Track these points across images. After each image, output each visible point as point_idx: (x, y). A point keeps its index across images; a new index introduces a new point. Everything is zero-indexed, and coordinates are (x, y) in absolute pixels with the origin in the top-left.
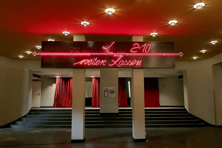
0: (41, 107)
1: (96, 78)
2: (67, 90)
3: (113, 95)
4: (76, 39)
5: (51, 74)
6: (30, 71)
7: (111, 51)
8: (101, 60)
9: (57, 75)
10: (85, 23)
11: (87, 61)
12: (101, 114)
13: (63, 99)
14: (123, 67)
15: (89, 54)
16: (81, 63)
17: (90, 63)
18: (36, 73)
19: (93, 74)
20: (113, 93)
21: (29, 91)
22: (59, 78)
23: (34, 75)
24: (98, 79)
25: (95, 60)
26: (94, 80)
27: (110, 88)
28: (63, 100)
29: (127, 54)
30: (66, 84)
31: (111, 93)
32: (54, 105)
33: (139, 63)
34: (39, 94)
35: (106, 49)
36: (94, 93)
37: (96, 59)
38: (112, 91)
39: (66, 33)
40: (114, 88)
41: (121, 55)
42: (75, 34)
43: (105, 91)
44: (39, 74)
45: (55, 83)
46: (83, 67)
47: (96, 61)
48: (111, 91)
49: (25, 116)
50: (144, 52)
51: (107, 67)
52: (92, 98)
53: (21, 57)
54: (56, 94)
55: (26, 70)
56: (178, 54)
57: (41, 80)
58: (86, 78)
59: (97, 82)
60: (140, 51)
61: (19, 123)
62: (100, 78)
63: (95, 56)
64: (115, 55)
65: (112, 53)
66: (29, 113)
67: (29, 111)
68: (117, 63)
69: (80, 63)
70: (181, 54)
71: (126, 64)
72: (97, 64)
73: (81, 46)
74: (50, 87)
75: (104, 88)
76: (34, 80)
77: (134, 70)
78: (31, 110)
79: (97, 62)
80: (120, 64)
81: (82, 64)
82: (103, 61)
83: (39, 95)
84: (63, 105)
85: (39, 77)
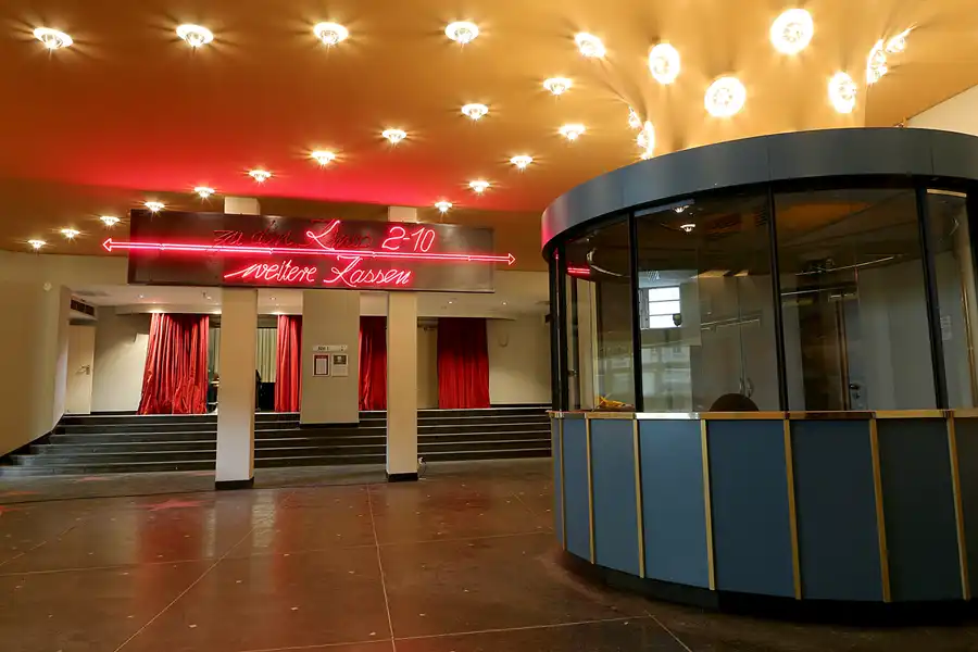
0: (92, 413)
1: (290, 318)
2: (188, 353)
3: (343, 370)
4: (231, 207)
5: (134, 302)
6: (65, 290)
7: (329, 244)
8: (302, 268)
9: (157, 306)
10: (260, 175)
11: (262, 269)
12: (303, 426)
13: (173, 385)
14: (363, 287)
15: (269, 250)
16: (247, 272)
17: (271, 274)
18: (79, 298)
19: (282, 305)
20: (344, 362)
21: (58, 357)
22: (161, 315)
23: (76, 305)
24: (295, 320)
25: (285, 268)
26: (282, 323)
27: (333, 348)
28: (176, 388)
29: (374, 254)
30: (187, 336)
31: (336, 362)
32: (142, 404)
33: (403, 278)
34: (88, 369)
35: (315, 238)
36: (282, 364)
37: (288, 266)
38: (339, 358)
39: (204, 191)
40: (345, 347)
41: (356, 256)
42: (229, 195)
43: (316, 357)
44: (89, 300)
45: (147, 331)
46: (253, 284)
47: (289, 269)
48: (335, 357)
49: (45, 440)
50: (418, 250)
51: (318, 285)
52: (273, 384)
53: (37, 243)
54: (151, 369)
55: (48, 287)
56: (502, 258)
57: (92, 321)
58: (259, 317)
59: (294, 331)
60: (406, 246)
61: (27, 459)
62: (301, 316)
63: (287, 258)
64: (341, 254)
65: (333, 250)
66: (58, 430)
67: (59, 423)
68: (347, 276)
69: (245, 275)
70: (509, 259)
71: (368, 279)
72: (292, 276)
73: (245, 229)
74: (127, 345)
75: (316, 348)
76: (74, 322)
77: (393, 297)
78: (63, 421)
79: (290, 273)
80: (354, 279)
81: (247, 277)
82: (307, 271)
83: (88, 373)
84: (173, 403)
85: (89, 310)
